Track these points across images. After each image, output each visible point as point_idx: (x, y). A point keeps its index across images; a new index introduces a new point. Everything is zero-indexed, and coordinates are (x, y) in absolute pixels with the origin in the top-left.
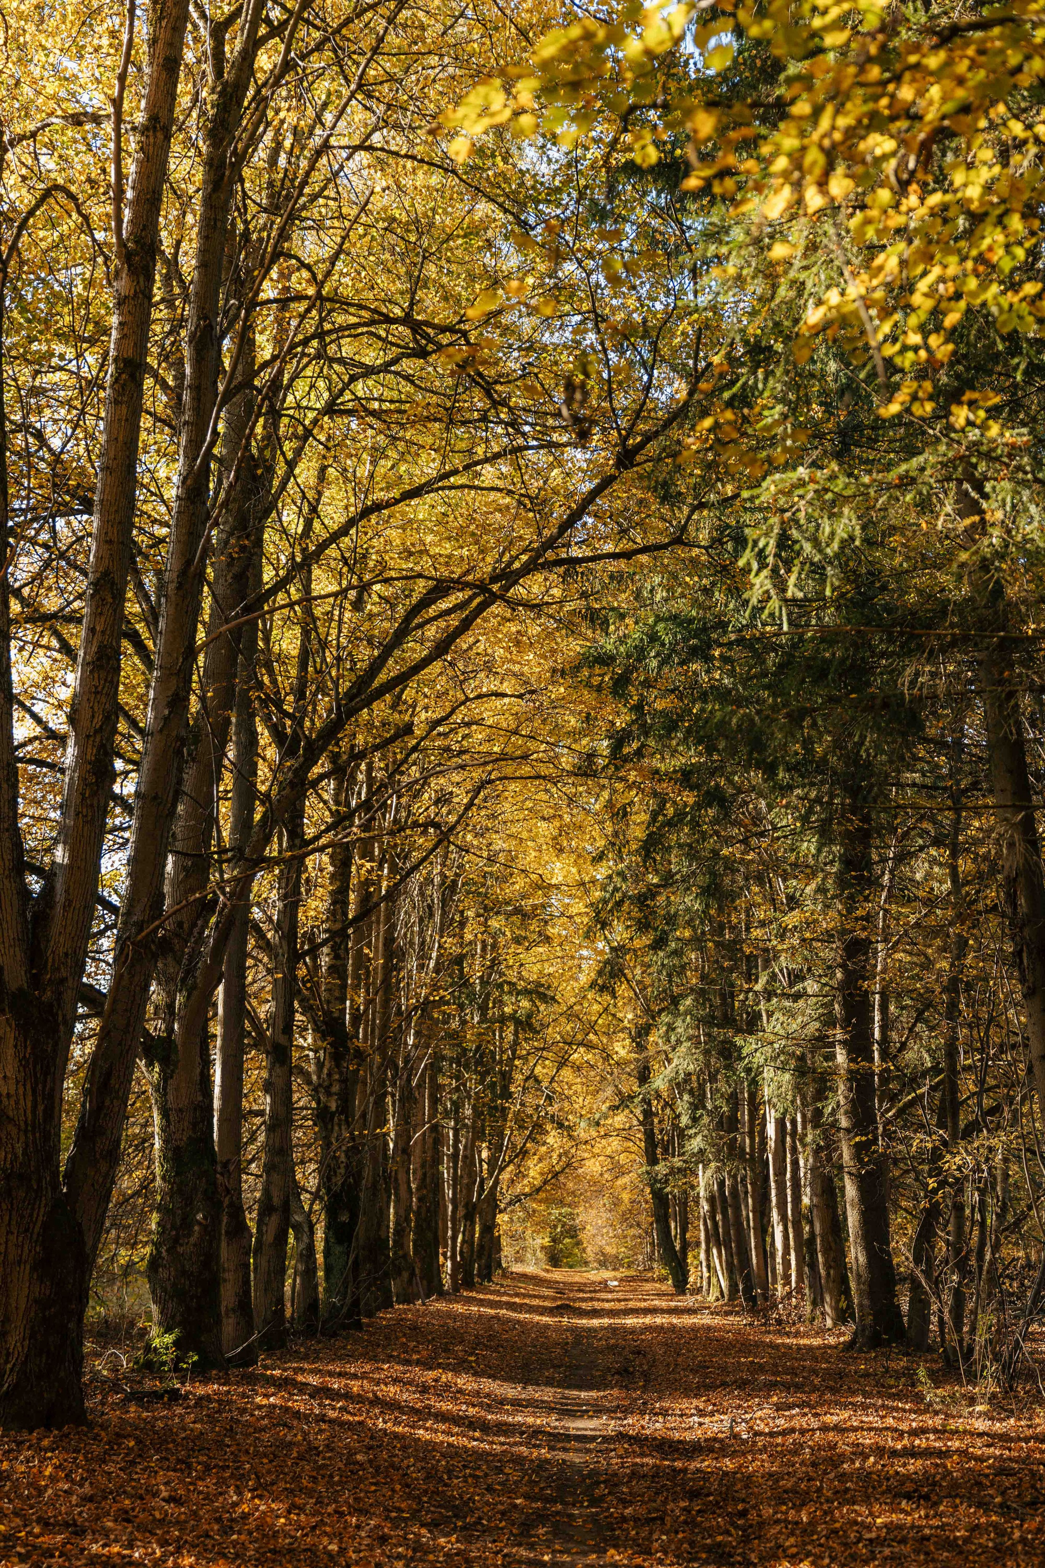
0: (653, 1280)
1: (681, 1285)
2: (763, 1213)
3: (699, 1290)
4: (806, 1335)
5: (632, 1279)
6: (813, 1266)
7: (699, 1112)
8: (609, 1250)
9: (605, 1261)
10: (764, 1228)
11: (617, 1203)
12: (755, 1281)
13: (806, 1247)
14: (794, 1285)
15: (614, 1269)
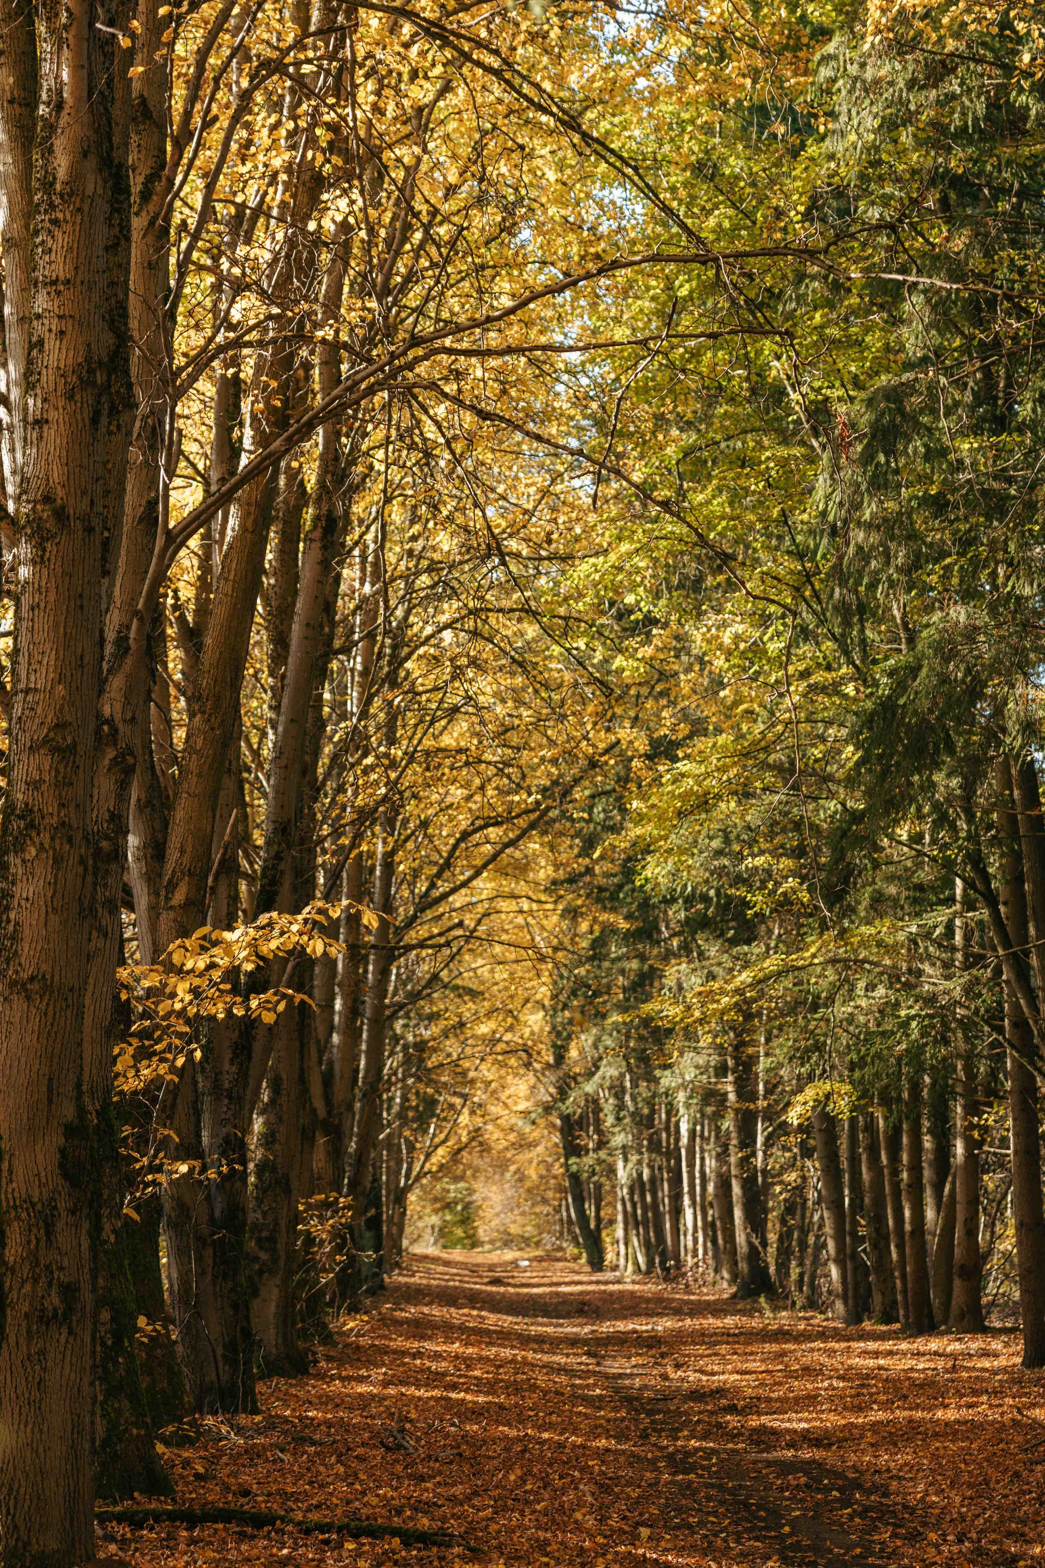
0: (566, 1260)
1: (597, 1262)
2: (676, 1198)
3: (615, 1268)
4: (707, 1294)
5: (540, 1259)
6: (714, 1242)
7: (622, 1114)
8: (514, 1229)
9: (508, 1241)
10: (677, 1212)
11: (521, 1178)
12: (670, 1255)
13: (710, 1227)
14: (700, 1256)
15: (521, 1249)
